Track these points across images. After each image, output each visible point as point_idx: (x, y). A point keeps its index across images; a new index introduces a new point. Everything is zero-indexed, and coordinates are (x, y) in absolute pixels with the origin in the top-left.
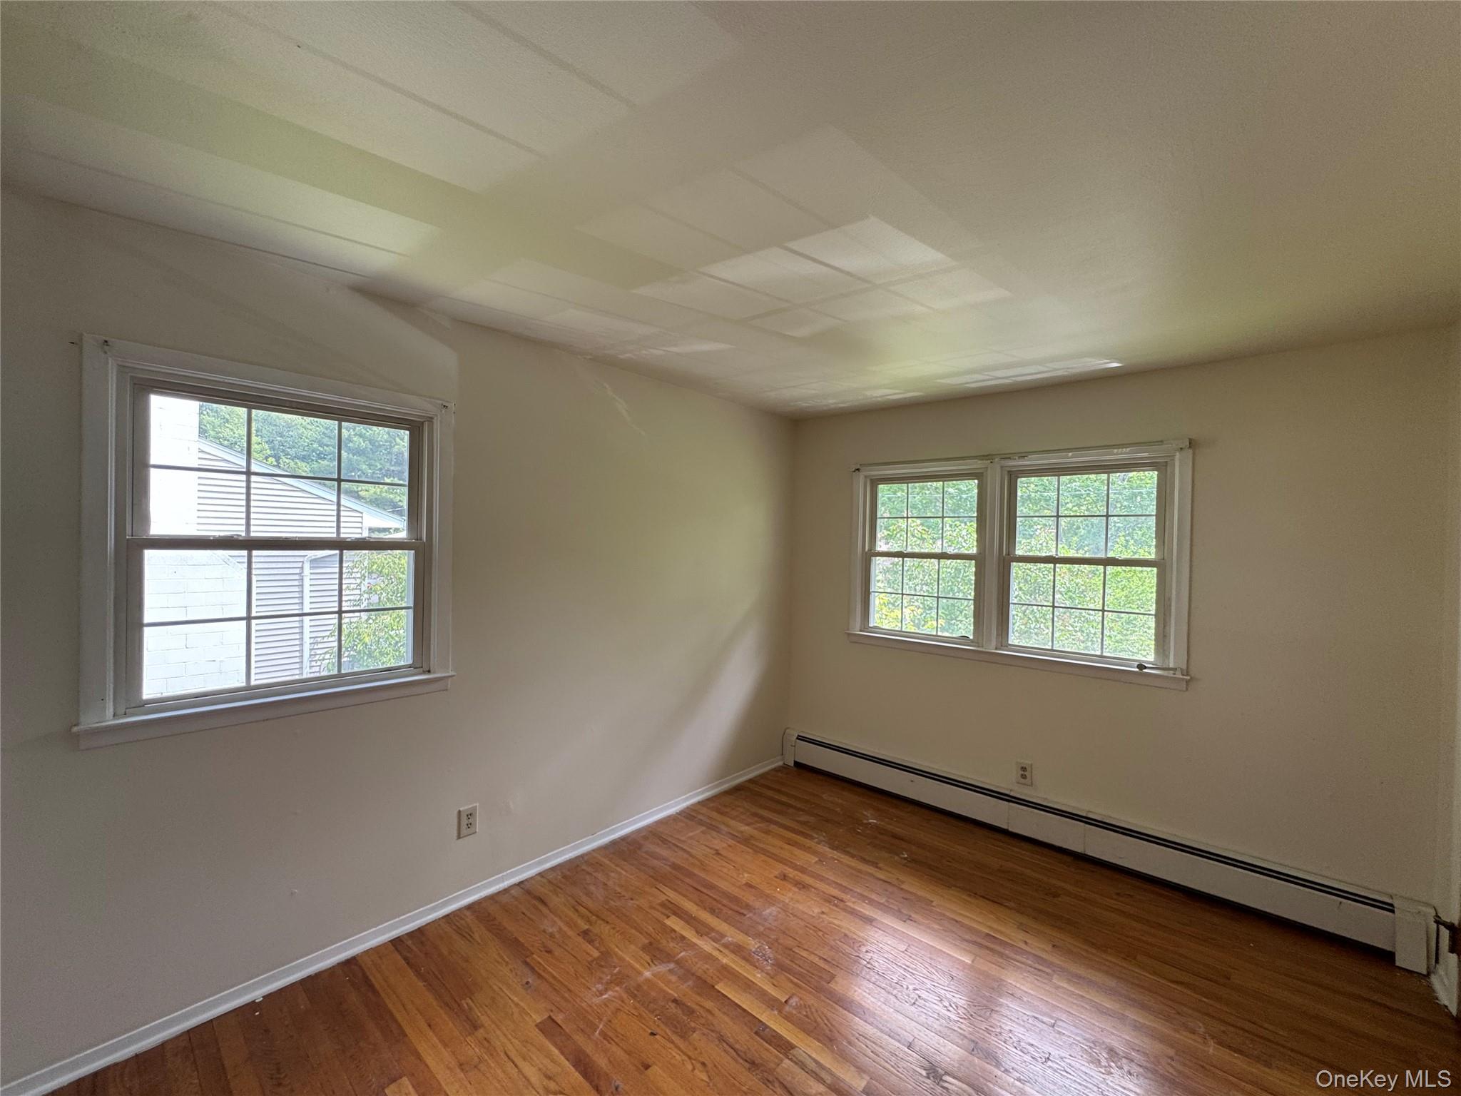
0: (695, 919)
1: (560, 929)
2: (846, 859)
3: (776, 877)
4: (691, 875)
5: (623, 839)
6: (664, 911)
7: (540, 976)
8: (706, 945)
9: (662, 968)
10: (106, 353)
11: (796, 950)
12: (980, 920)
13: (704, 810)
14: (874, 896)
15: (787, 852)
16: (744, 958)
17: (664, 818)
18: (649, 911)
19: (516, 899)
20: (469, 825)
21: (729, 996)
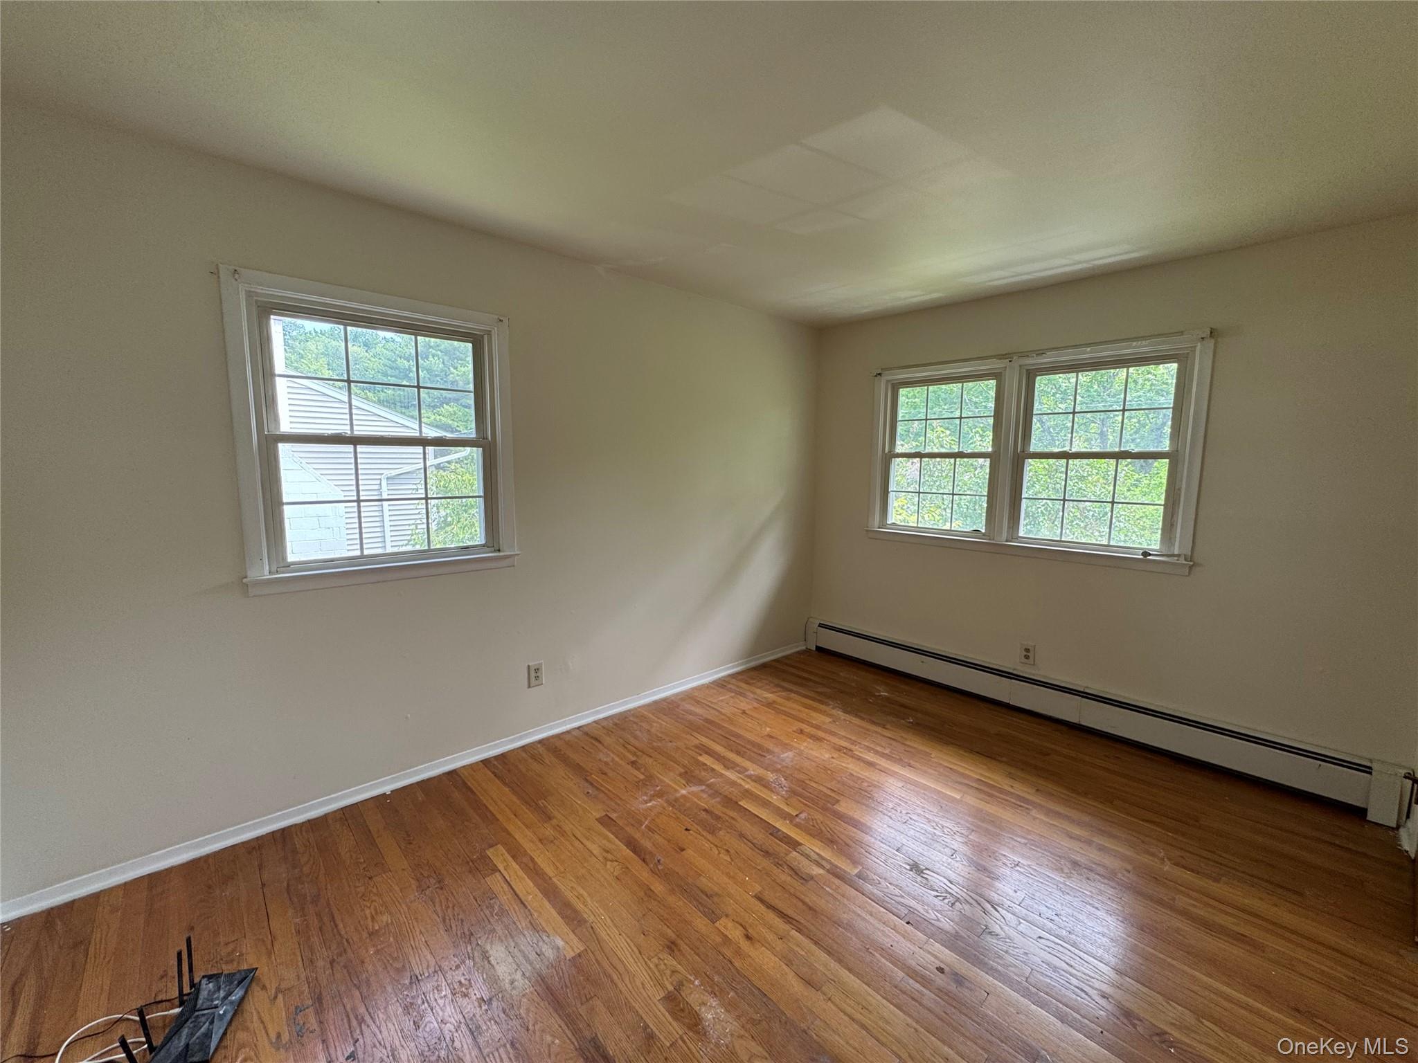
0: (724, 757)
1: (613, 758)
2: (857, 721)
3: (794, 731)
4: (720, 727)
5: (664, 700)
6: (697, 750)
7: (598, 789)
8: (731, 775)
9: (695, 789)
10: (236, 280)
11: (807, 782)
12: (972, 769)
13: (734, 681)
14: (879, 749)
15: (804, 713)
16: (765, 786)
17: (698, 686)
18: (685, 750)
19: (576, 737)
20: (537, 678)
21: (750, 810)
